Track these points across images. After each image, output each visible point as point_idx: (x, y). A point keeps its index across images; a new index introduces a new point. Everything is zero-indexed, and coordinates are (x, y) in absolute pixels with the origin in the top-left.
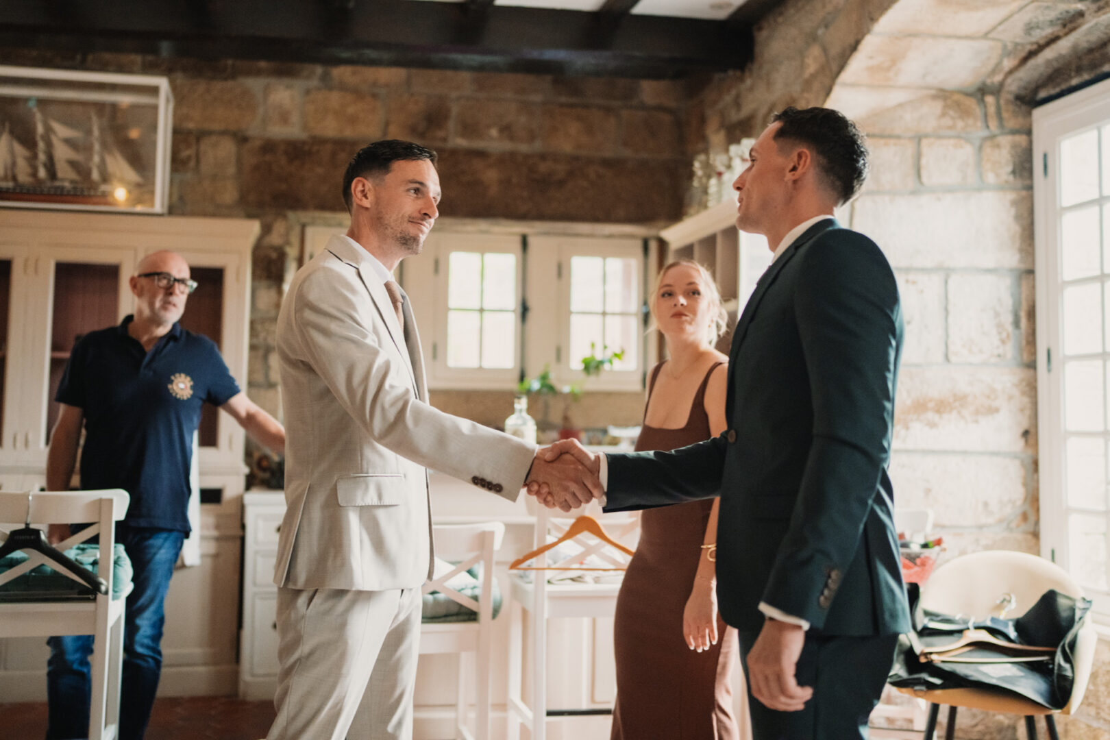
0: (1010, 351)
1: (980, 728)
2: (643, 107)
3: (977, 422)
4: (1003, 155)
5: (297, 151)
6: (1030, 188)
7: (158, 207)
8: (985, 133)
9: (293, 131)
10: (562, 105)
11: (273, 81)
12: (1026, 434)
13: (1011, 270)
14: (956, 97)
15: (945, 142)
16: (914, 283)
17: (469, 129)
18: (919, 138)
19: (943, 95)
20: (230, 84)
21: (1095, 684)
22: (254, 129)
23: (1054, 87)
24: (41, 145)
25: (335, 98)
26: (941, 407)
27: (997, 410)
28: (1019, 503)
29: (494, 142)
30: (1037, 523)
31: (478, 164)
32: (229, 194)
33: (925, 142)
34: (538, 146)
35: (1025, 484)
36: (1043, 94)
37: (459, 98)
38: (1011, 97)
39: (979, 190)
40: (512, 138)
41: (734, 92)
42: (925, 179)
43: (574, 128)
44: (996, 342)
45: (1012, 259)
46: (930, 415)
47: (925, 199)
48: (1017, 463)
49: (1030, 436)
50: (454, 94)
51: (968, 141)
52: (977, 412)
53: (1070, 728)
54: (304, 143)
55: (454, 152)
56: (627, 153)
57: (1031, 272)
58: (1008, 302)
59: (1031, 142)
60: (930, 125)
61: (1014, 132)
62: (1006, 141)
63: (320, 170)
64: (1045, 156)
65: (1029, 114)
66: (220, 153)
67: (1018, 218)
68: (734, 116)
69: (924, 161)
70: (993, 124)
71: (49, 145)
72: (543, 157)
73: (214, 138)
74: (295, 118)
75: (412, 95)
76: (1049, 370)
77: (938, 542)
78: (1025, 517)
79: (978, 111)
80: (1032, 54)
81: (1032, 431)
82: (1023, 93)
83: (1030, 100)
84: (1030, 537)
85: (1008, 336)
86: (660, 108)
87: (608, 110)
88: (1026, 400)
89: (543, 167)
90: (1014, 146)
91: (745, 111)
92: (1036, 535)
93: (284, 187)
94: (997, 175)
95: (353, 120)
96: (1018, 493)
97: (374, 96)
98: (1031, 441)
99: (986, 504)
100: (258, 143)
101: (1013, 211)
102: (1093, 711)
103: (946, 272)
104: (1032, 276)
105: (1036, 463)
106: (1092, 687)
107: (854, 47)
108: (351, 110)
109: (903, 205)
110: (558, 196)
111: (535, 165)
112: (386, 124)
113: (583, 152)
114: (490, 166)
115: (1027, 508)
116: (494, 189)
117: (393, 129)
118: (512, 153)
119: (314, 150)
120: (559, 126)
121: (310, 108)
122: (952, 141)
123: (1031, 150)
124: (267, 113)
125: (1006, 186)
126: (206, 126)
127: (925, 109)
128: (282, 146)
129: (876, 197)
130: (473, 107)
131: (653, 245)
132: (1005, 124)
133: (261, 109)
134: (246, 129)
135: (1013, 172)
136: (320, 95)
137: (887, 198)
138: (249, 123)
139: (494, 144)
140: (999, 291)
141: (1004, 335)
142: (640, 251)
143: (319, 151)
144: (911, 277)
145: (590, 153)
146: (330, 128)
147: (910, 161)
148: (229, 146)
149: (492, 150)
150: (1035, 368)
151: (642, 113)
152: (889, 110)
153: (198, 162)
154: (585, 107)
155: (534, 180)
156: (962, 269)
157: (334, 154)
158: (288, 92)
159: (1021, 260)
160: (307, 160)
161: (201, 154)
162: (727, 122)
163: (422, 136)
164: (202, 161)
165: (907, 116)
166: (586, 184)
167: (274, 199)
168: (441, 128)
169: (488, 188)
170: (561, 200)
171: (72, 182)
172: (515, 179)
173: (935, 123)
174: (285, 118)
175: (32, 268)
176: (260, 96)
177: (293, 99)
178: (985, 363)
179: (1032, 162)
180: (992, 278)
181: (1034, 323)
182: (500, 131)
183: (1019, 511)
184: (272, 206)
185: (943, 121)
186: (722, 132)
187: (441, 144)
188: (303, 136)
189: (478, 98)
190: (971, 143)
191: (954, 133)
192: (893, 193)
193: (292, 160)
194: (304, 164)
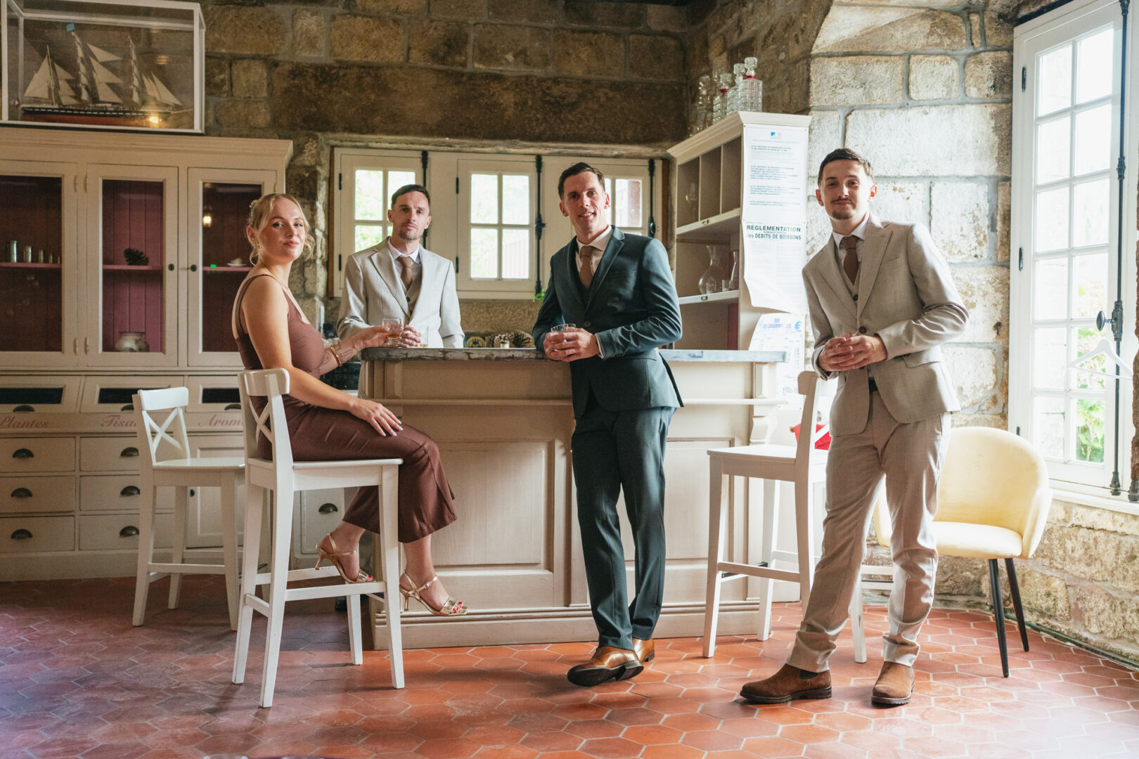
0: (985, 251)
1: (950, 583)
2: (649, 33)
4: (984, 72)
5: (326, 75)
6: (1010, 101)
7: (197, 128)
8: (970, 50)
9: (319, 56)
10: (573, 31)
11: (300, 7)
12: (998, 326)
13: (990, 177)
14: (944, 16)
15: (932, 58)
16: (901, 190)
17: (486, 54)
18: (908, 56)
19: (931, 14)
20: (258, 10)
21: (1049, 539)
22: (283, 53)
23: (1034, 5)
24: (82, 68)
25: (360, 25)
27: (973, 305)
28: (990, 388)
29: (510, 66)
30: (1005, 405)
31: (495, 87)
32: (262, 117)
33: (913, 59)
34: (551, 70)
35: (995, 372)
36: (1022, 13)
37: (475, 24)
38: (994, 15)
39: (962, 104)
40: (527, 63)
41: (735, 16)
42: (913, 95)
43: (584, 53)
44: (974, 244)
45: (990, 167)
47: (912, 113)
48: (990, 352)
49: (1001, 327)
50: (471, 22)
51: (953, 58)
53: (1027, 577)
54: (331, 67)
55: (472, 76)
56: (635, 77)
57: (1007, 179)
58: (985, 207)
59: (1012, 59)
60: (919, 42)
61: (996, 49)
62: (988, 57)
63: (348, 94)
64: (1024, 69)
65: (1012, 31)
66: (253, 77)
67: (996, 129)
68: (736, 40)
69: (912, 77)
70: (977, 41)
71: (90, 69)
72: (556, 81)
73: (245, 63)
74: (322, 43)
75: (432, 21)
76: (1020, 269)
78: (994, 400)
79: (964, 29)
81: (1004, 323)
82: (1006, 11)
83: (1013, 17)
84: (998, 417)
85: (985, 238)
86: (666, 34)
87: (617, 35)
88: (999, 296)
89: (556, 91)
90: (995, 62)
91: (747, 34)
92: (1004, 416)
93: (314, 109)
94: (979, 89)
95: (376, 46)
96: (989, 378)
97: (395, 21)
98: (1003, 332)
99: (961, 389)
100: (288, 67)
101: (993, 123)
102: (1047, 562)
103: (931, 180)
104: (1008, 183)
105: (1006, 353)
106: (1046, 542)
108: (375, 36)
109: (893, 118)
110: (570, 117)
111: (548, 88)
112: (409, 49)
113: (593, 76)
114: (507, 89)
115: (997, 392)
116: (510, 112)
117: (415, 54)
118: (527, 77)
119: (341, 74)
120: (571, 51)
121: (336, 33)
122: (939, 58)
123: (1012, 66)
124: (294, 38)
125: (988, 100)
126: (238, 52)
127: (915, 28)
128: (310, 70)
129: (868, 112)
130: (489, 32)
131: (659, 165)
132: (988, 41)
133: (290, 35)
134: (276, 54)
135: (994, 86)
136: (345, 21)
137: (878, 112)
138: (278, 49)
139: (509, 68)
140: (978, 198)
141: (982, 236)
142: (646, 170)
143: (345, 75)
144: (898, 185)
145: (599, 77)
146: (355, 53)
147: (900, 77)
148: (260, 71)
149: (508, 74)
150: (1008, 267)
151: (649, 39)
152: (881, 28)
153: (232, 85)
154: (595, 32)
155: (548, 102)
156: (944, 177)
157: (360, 78)
158: (315, 18)
159: (999, 168)
160: (335, 83)
161: (234, 78)
162: (729, 46)
163: (443, 60)
164: (235, 85)
165: (898, 35)
166: (596, 106)
167: (304, 120)
168: (460, 53)
169: (505, 110)
170: (573, 122)
171: (113, 104)
172: (530, 103)
173: (922, 41)
174: (312, 44)
175: (80, 187)
176: (288, 22)
177: (318, 26)
178: (963, 264)
179: (1012, 77)
180: (971, 186)
181: (1009, 226)
182: (515, 56)
183: (990, 395)
184: (302, 128)
185: (931, 38)
186: (725, 54)
187: (460, 69)
188: (330, 61)
189: (492, 24)
190: (957, 60)
191: (940, 50)
192: (884, 107)
193: (320, 84)
194: (332, 87)
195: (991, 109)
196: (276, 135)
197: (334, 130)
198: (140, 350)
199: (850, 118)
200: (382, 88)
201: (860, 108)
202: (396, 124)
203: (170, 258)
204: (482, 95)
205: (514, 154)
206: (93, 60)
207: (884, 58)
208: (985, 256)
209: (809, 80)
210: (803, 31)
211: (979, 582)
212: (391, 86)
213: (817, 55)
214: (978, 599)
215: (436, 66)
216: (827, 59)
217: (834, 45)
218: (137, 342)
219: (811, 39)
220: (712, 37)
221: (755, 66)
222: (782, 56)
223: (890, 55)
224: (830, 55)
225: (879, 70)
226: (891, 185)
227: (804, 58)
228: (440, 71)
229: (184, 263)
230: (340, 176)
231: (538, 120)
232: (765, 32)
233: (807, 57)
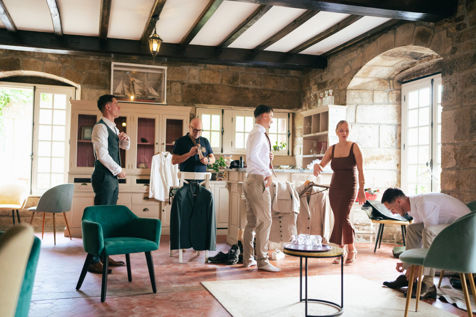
0: (394, 144)
1: (385, 236)
2: (291, 76)
3: (386, 162)
4: (394, 96)
5: (198, 87)
6: (401, 104)
7: (165, 103)
8: (390, 90)
9: (196, 81)
10: (269, 76)
11: (191, 67)
12: (398, 165)
13: (395, 124)
14: (383, 80)
15: (380, 92)
16: (371, 127)
17: (244, 82)
18: (373, 91)
19: (379, 79)
20: (179, 67)
22: (186, 80)
23: (407, 79)
24: (131, 85)
25: (208, 72)
26: (377, 158)
27: (391, 159)
29: (251, 85)
31: (247, 91)
32: (179, 99)
33: (375, 91)
34: (263, 87)
35: (397, 178)
36: (404, 81)
37: (241, 73)
38: (396, 81)
39: (388, 104)
40: (256, 85)
41: (320, 74)
42: (374, 101)
43: (272, 82)
44: (391, 142)
45: (395, 122)
46: (375, 160)
47: (374, 106)
48: (396, 172)
49: (399, 165)
50: (240, 72)
51: (385, 92)
52: (386, 160)
54: (200, 85)
55: (240, 88)
56: (287, 89)
57: (400, 125)
58: (394, 132)
59: (401, 93)
60: (376, 87)
61: (397, 90)
62: (395, 92)
63: (204, 93)
64: (405, 96)
65: (401, 85)
66: (177, 87)
67: (397, 111)
68: (320, 81)
69: (374, 96)
70: (392, 87)
71: (133, 85)
72: (264, 90)
73: (175, 83)
74: (197, 78)
75: (229, 72)
76: (404, 150)
77: (378, 191)
79: (388, 84)
80: (402, 71)
81: (399, 164)
82: (399, 80)
83: (401, 82)
85: (394, 141)
86: (296, 77)
87: (282, 77)
88: (398, 157)
89: (264, 93)
90: (397, 93)
91: (324, 80)
93: (194, 97)
94: (392, 101)
95: (213, 79)
96: (395, 179)
97: (219, 72)
98: (399, 167)
99: (388, 182)
100: (187, 85)
101: (396, 110)
103: (380, 125)
105: (400, 172)
108: (212, 76)
109: (369, 108)
110: (268, 101)
111: (262, 92)
112: (222, 80)
113: (275, 89)
114: (250, 92)
115: (397, 183)
116: (251, 99)
117: (224, 81)
118: (256, 89)
119: (202, 87)
120: (268, 81)
121: (201, 75)
122: (381, 92)
123: (401, 94)
124: (189, 76)
125: (395, 103)
126: (173, 80)
127: (375, 83)
128: (194, 86)
129: (362, 105)
130: (245, 75)
131: (291, 115)
132: (395, 88)
133: (188, 75)
134: (184, 81)
135: (396, 100)
136: (204, 71)
137: (365, 106)
138: (184, 79)
139: (251, 86)
140: (392, 130)
141: (393, 141)
142: (287, 116)
143: (204, 87)
144: (371, 126)
145: (277, 89)
146: (207, 81)
147: (371, 96)
148: (179, 85)
149: (250, 88)
150: (400, 149)
151: (291, 78)
152: (366, 83)
153: (171, 90)
154: (275, 76)
155: (262, 96)
156: (383, 124)
157: (208, 88)
158: (195, 70)
159: (398, 122)
160: (201, 89)
161: (172, 87)
162: (317, 82)
163: (232, 83)
164: (172, 89)
165: (371, 85)
166: (275, 98)
167: (192, 100)
168: (237, 81)
169: (249, 98)
170: (269, 102)
171: (140, 95)
172: (256, 96)
173: (377, 87)
174: (194, 78)
175: (132, 119)
176: (187, 71)
177: (196, 72)
178: (388, 148)
179: (401, 97)
180: (391, 126)
181: (401, 138)
182: (252, 83)
183: (395, 184)
184: (191, 103)
185: (379, 86)
186: (316, 85)
187: (236, 86)
188: (199, 83)
189: (247, 73)
190: (386, 92)
191: (382, 90)
192: (366, 104)
193: (196, 90)
194: (200, 91)
195: (396, 106)
196: (183, 105)
197: (200, 103)
198: (146, 168)
199: (357, 107)
200: (214, 91)
201: (360, 104)
202: (217, 102)
203: (156, 141)
204: (243, 94)
205: (249, 111)
206: (134, 82)
207: (367, 91)
208: (394, 146)
209: (346, 96)
210: (344, 82)
211: (393, 236)
212: (217, 90)
213: (348, 90)
214: (393, 241)
215: (230, 85)
216: (351, 91)
217: (353, 87)
218: (145, 166)
219: (347, 85)
220: (311, 79)
221: (332, 92)
222: (337, 88)
223: (368, 90)
224: (352, 90)
225: (365, 94)
226: (369, 126)
227: (344, 90)
228: (231, 87)
229: (160, 143)
230: (198, 116)
231: (259, 101)
232: (331, 81)
233: (345, 90)
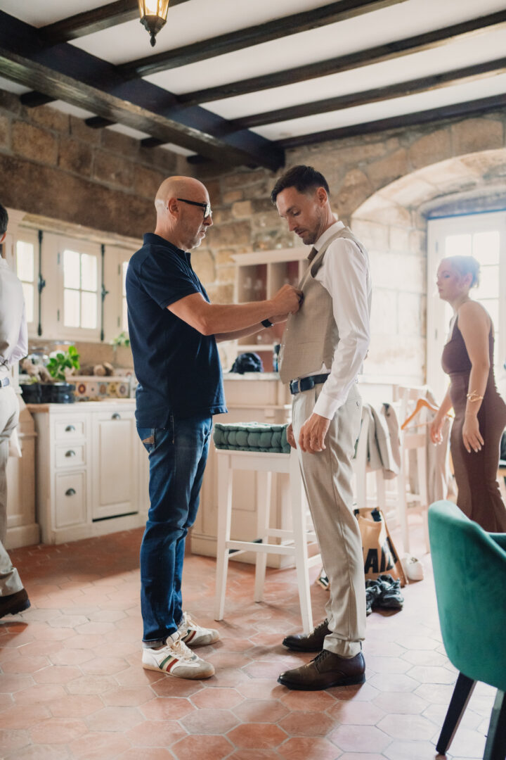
4: (416, 241)
5: (9, 164)
6: (426, 257)
8: (411, 228)
9: (6, 148)
10: (144, 167)
13: (419, 293)
15: (399, 230)
16: (387, 295)
17: (101, 171)
18: (390, 226)
25: (30, 131)
26: (395, 355)
29: (113, 182)
31: (106, 196)
33: (391, 229)
34: (133, 190)
36: (435, 214)
37: (96, 149)
38: (421, 213)
39: (411, 254)
40: (121, 182)
41: (260, 181)
42: (392, 246)
43: (149, 182)
44: (414, 326)
46: (392, 358)
47: (392, 256)
50: (93, 146)
51: (406, 231)
54: (14, 160)
55: (94, 185)
58: (418, 308)
59: (427, 236)
60: (394, 220)
61: (420, 230)
62: (418, 233)
63: (23, 181)
64: (437, 243)
67: (422, 269)
69: (391, 237)
70: (414, 224)
72: (135, 197)
74: (7, 138)
75: (72, 140)
79: (409, 216)
82: (425, 212)
83: (428, 216)
85: (418, 323)
90: (423, 236)
93: (2, 189)
94: (416, 249)
97: (52, 135)
101: (420, 266)
103: (398, 292)
104: (425, 297)
107: (399, 177)
108: (40, 142)
112: (59, 157)
114: (111, 198)
116: (113, 214)
117: (62, 161)
118: (121, 192)
119: (19, 166)
120: (142, 179)
121: (16, 133)
123: (427, 240)
125: (419, 254)
130: (103, 157)
132: (418, 225)
135: (421, 248)
136: (21, 126)
139: (113, 184)
143: (22, 167)
146: (27, 151)
147: (386, 237)
149: (113, 188)
150: (426, 338)
154: (154, 170)
155: (131, 211)
156: (403, 291)
157: (31, 171)
158: (3, 118)
159: (422, 289)
160: (16, 171)
163: (78, 169)
168: (87, 166)
169: (111, 212)
172: (123, 209)
174: (2, 138)
177: (5, 124)
179: (427, 245)
181: (426, 318)
182: (116, 176)
187: (87, 178)
188: (12, 153)
189: (105, 152)
191: (401, 226)
192: (380, 251)
193: (6, 170)
194: (13, 174)
200: (44, 182)
204: (99, 199)
207: (380, 226)
212: (49, 181)
215: (74, 173)
216: (358, 221)
219: (352, 209)
223: (383, 225)
228: (77, 177)
